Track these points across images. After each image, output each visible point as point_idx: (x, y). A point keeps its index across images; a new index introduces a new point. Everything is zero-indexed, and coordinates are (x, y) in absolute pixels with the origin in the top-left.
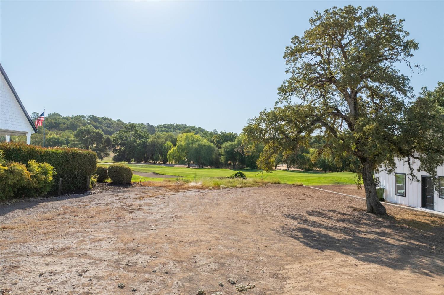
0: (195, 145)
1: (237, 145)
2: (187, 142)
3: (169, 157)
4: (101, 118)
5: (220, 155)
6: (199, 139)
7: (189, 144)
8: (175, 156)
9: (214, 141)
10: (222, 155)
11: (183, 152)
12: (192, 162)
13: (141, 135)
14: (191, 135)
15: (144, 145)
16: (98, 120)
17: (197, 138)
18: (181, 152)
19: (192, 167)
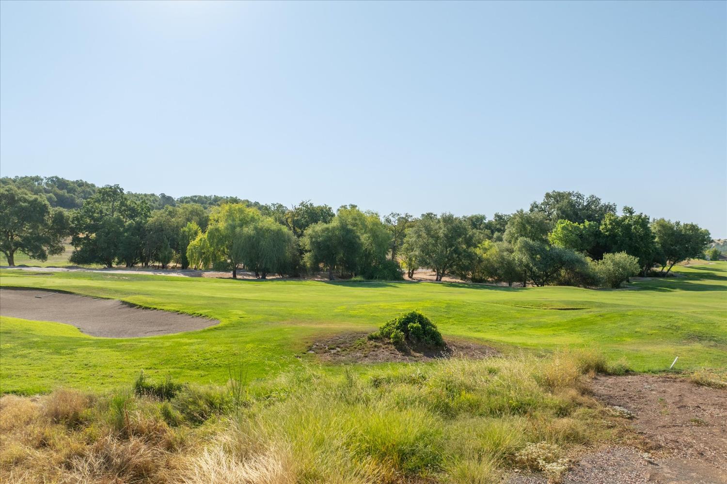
0: (248, 230)
1: (338, 229)
2: (230, 222)
3: (192, 256)
4: (73, 182)
5: (302, 252)
6: (256, 217)
7: (233, 227)
8: (204, 253)
9: (287, 221)
10: (306, 251)
11: (223, 244)
12: (241, 266)
13: (133, 210)
14: (239, 209)
15: (139, 229)
16: (67, 185)
17: (251, 214)
18: (217, 245)
19: (241, 275)
